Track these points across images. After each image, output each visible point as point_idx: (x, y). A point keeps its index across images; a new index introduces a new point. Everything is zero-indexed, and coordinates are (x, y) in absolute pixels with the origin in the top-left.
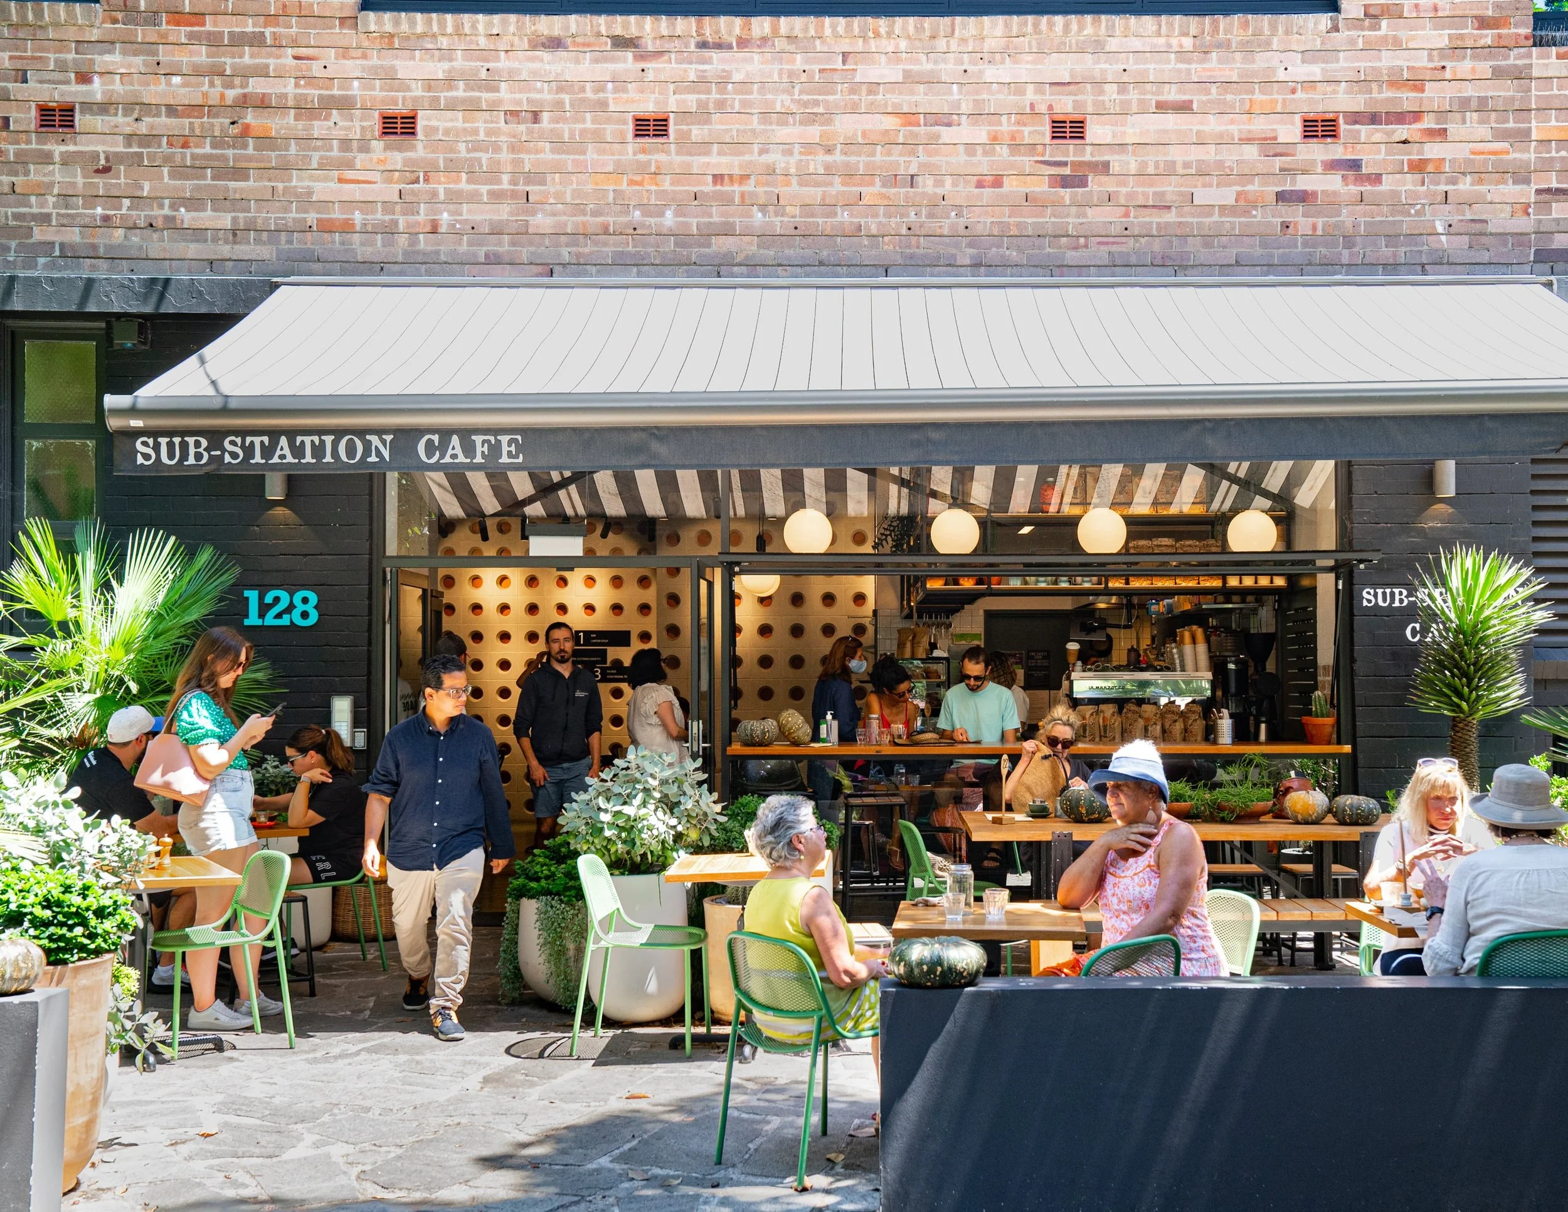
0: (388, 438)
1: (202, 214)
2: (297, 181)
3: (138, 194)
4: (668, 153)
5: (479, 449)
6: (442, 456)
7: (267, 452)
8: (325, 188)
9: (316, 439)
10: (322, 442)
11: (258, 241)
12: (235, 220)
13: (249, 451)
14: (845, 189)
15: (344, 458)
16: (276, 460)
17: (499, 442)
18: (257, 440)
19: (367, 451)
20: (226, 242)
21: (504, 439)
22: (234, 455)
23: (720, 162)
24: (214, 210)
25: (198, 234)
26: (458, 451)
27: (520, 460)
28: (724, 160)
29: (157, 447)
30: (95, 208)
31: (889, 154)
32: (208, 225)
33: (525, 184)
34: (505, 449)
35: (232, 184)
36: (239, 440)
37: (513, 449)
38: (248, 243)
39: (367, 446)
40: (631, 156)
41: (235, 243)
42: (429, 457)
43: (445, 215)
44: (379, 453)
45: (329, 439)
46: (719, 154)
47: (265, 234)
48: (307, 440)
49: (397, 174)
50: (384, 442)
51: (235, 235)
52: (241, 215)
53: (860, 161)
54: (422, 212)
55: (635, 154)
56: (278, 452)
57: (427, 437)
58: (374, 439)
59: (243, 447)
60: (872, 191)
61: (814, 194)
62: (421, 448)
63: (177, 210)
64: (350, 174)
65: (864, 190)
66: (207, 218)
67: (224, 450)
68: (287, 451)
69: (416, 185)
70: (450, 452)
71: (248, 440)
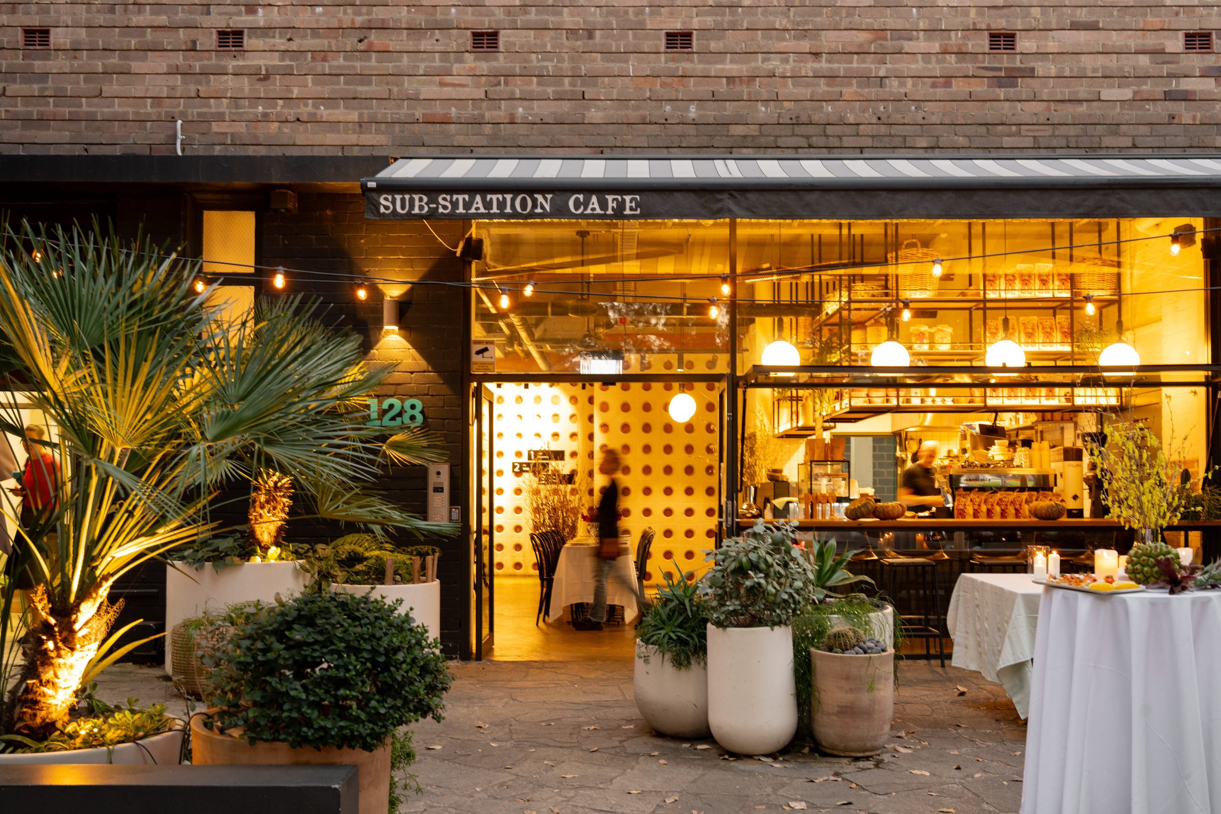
0: (549, 196)
1: (336, 111)
2: (409, 85)
3: (290, 96)
4: (692, 61)
5: (610, 205)
6: (585, 209)
7: (467, 206)
8: (429, 90)
9: (500, 197)
10: (504, 199)
11: (378, 132)
12: (361, 115)
13: (455, 205)
14: (830, 89)
15: (519, 209)
16: (473, 211)
17: (624, 201)
18: (460, 197)
19: (535, 206)
20: (354, 132)
21: (628, 198)
22: (445, 207)
23: (730, 67)
24: (346, 108)
25: (333, 125)
26: (596, 206)
27: (638, 212)
28: (735, 66)
29: (394, 202)
30: (257, 107)
31: (864, 62)
32: (341, 118)
33: (581, 86)
34: (628, 205)
35: (360, 88)
36: (448, 197)
37: (633, 204)
38: (371, 133)
39: (534, 201)
40: (663, 65)
41: (361, 133)
42: (576, 209)
43: (521, 110)
44: (542, 207)
45: (509, 197)
46: (732, 62)
47: (383, 126)
48: (494, 197)
49: (484, 78)
50: (546, 199)
51: (361, 126)
52: (366, 111)
53: (840, 67)
54: (503, 108)
55: (666, 62)
56: (475, 206)
57: (575, 196)
58: (539, 198)
59: (451, 202)
60: (850, 91)
61: (805, 92)
62: (571, 204)
63: (319, 108)
64: (448, 79)
65: (844, 90)
66: (340, 113)
67: (438, 203)
68: (480, 205)
69: (498, 88)
70: (591, 206)
71: (455, 197)
